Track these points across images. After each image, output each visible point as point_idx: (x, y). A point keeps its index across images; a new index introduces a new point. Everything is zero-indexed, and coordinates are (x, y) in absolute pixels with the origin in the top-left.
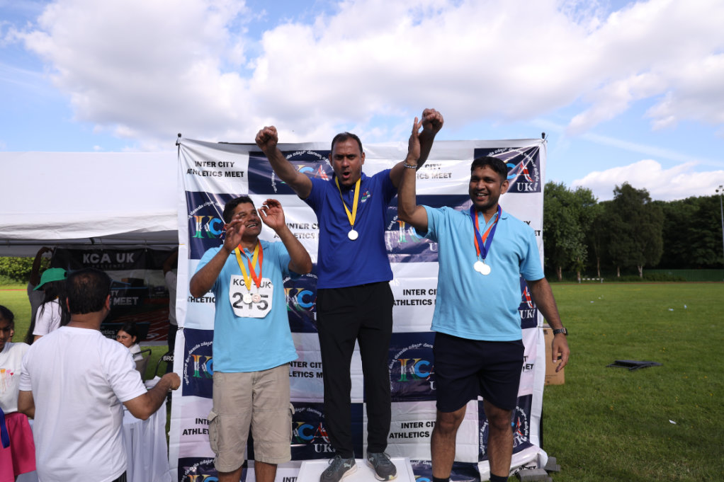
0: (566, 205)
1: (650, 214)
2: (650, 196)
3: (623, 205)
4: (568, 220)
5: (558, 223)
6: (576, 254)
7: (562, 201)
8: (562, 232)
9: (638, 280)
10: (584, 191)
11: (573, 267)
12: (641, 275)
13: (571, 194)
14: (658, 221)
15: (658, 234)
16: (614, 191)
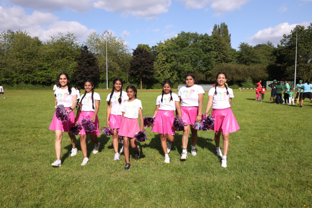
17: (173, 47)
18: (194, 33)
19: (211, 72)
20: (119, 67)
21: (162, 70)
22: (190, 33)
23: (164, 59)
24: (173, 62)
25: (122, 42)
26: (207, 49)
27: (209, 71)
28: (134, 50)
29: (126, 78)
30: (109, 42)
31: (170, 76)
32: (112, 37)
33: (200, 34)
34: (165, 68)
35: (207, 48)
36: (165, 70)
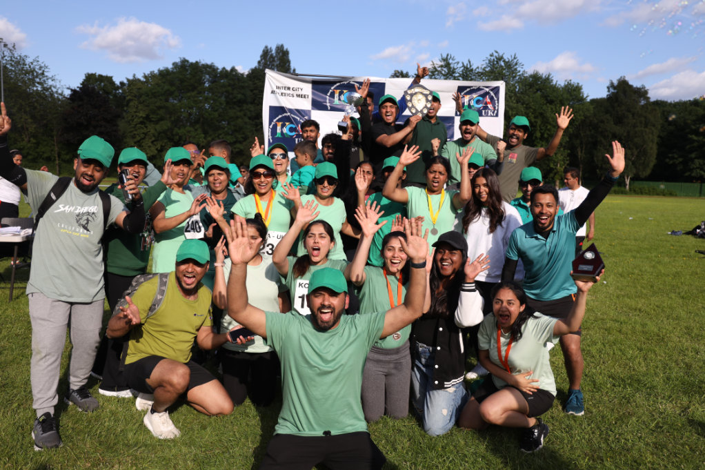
0: (551, 102)
1: (645, 117)
2: (649, 95)
3: (616, 105)
4: (550, 120)
5: (539, 122)
6: (556, 160)
7: (545, 97)
8: (542, 135)
9: (624, 193)
10: (573, 85)
11: (551, 175)
12: (628, 187)
13: (558, 89)
14: (654, 126)
15: (652, 141)
16: (608, 88)
17: (162, 89)
18: (209, 63)
19: (242, 148)
20: (34, 126)
21: (139, 138)
22: (200, 64)
23: (142, 114)
24: (162, 122)
25: (43, 69)
26: (235, 100)
27: (238, 145)
28: (72, 90)
29: (52, 150)
30: (8, 66)
31: (156, 152)
32: (16, 55)
33: (220, 67)
34: (143, 133)
35: (235, 98)
36: (144, 138)
